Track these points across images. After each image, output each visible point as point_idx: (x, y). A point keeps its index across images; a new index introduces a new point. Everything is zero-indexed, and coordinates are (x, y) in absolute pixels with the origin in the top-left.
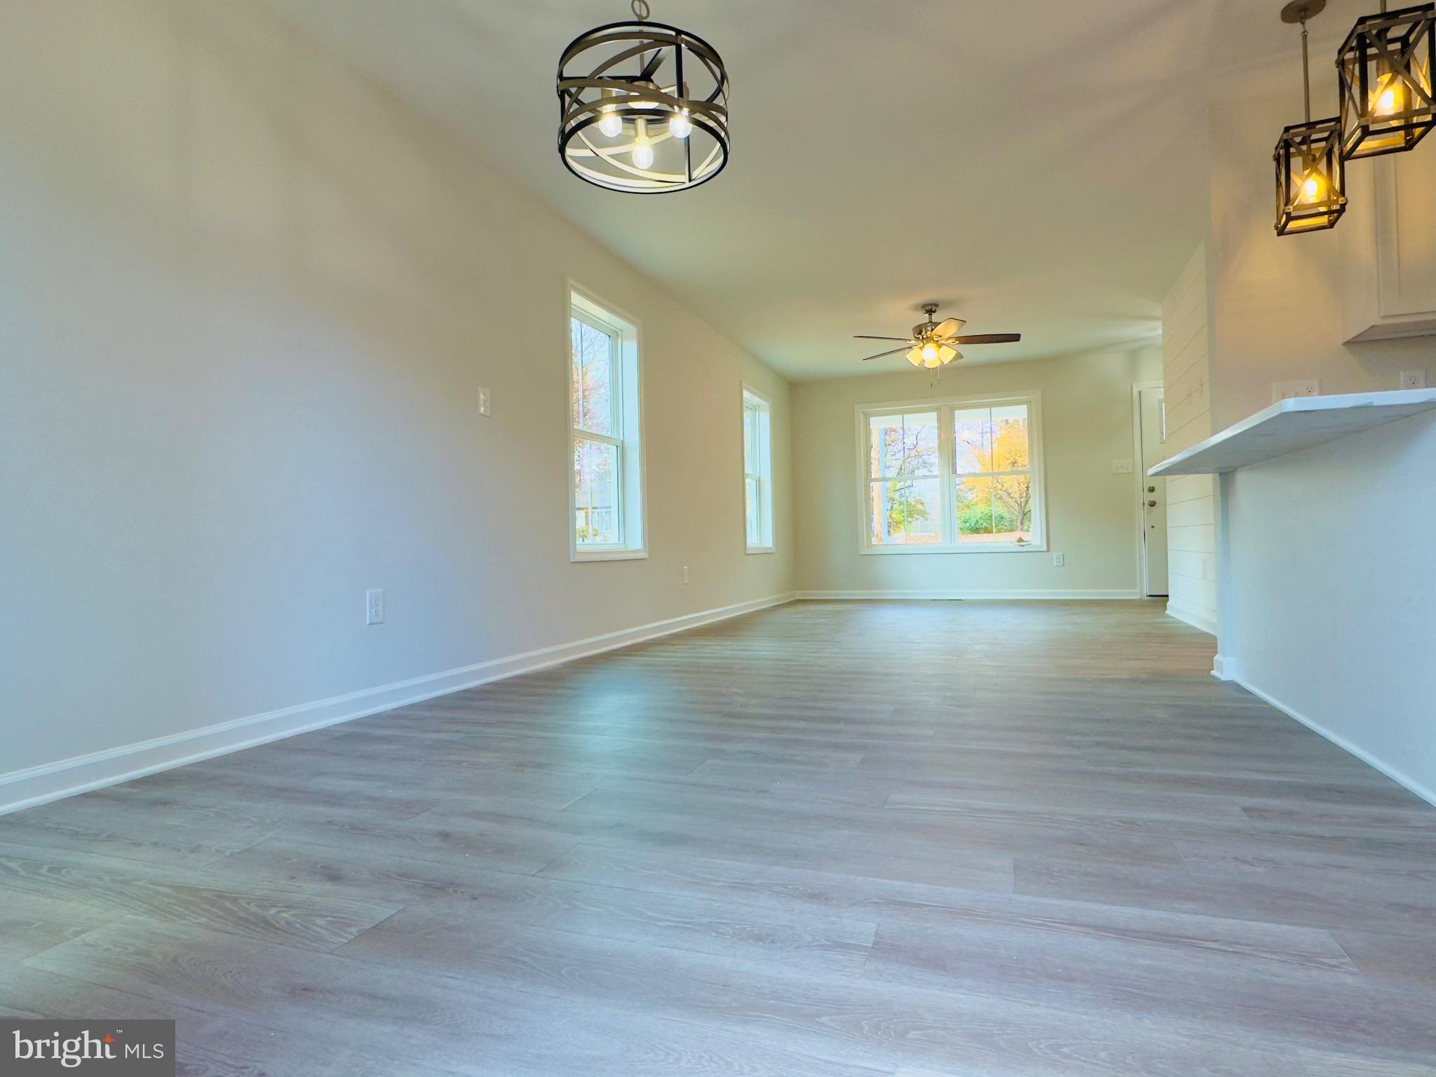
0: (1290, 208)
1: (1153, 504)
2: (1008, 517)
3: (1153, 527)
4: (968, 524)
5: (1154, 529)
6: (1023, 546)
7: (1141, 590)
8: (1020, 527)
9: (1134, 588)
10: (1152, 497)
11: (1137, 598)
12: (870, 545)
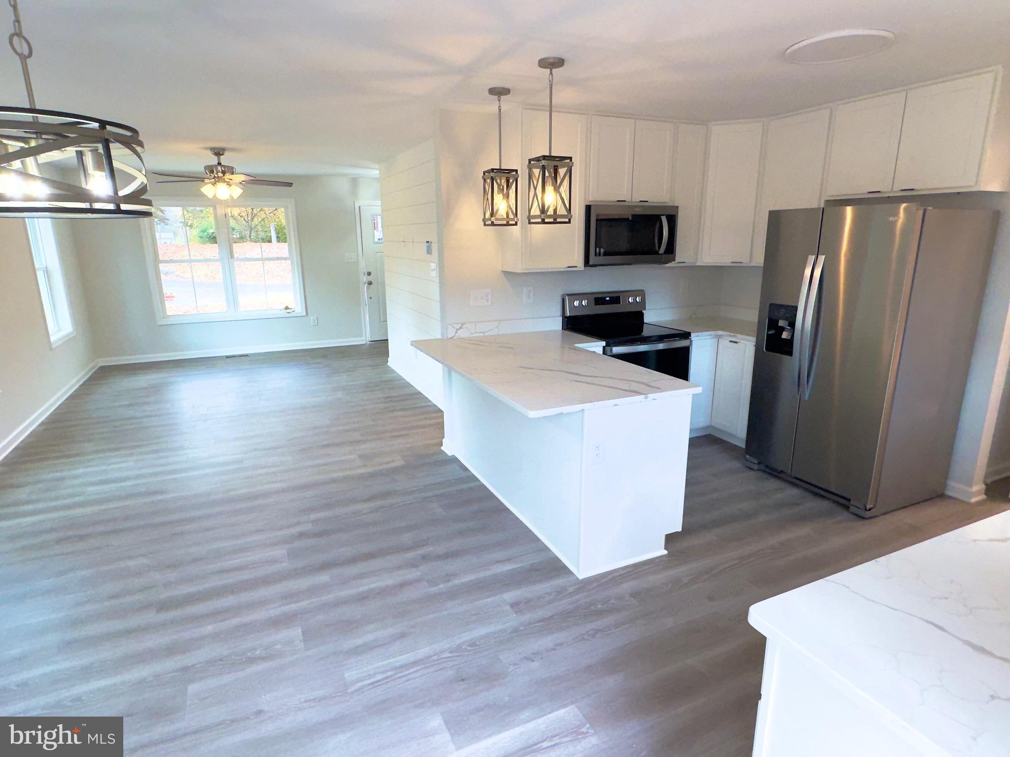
0: (493, 219)
1: (370, 283)
2: (238, 228)
3: (371, 298)
4: (205, 234)
5: (371, 300)
6: (289, 313)
7: (365, 337)
8: (249, 239)
9: (361, 336)
10: (370, 278)
11: (364, 343)
12: (165, 316)
